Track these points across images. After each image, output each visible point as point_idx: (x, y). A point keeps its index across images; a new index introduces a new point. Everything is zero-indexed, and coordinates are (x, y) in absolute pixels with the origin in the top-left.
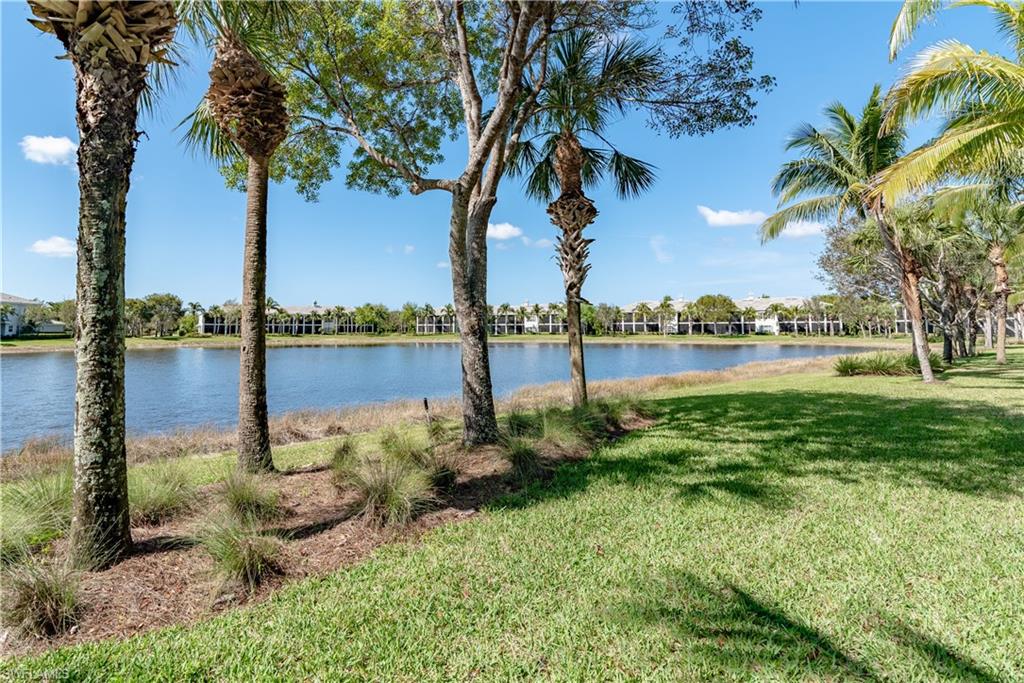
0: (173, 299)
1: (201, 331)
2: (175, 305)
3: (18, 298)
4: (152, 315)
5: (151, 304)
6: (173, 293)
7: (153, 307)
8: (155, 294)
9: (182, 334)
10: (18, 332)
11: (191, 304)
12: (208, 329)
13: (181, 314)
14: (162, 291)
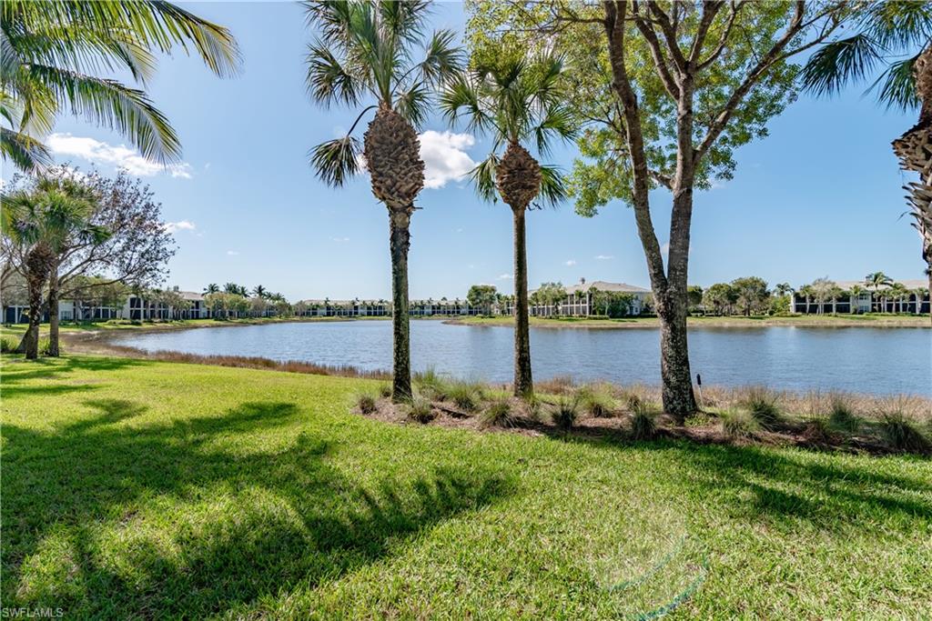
0: (757, 281)
1: (792, 310)
2: (759, 288)
3: (636, 288)
4: (737, 297)
5: (736, 287)
6: (757, 276)
7: (739, 290)
8: (740, 279)
9: (771, 313)
10: (641, 312)
11: (779, 286)
12: (798, 309)
13: (767, 295)
14: (746, 275)
